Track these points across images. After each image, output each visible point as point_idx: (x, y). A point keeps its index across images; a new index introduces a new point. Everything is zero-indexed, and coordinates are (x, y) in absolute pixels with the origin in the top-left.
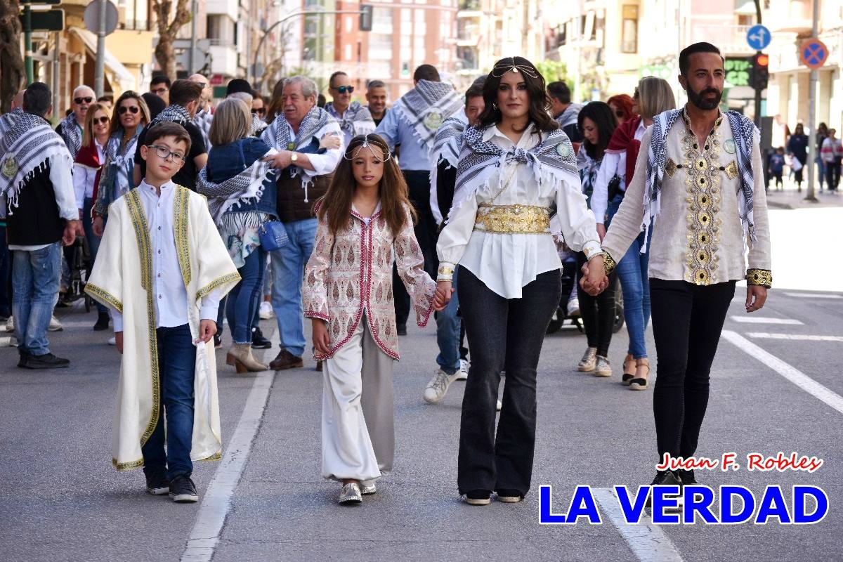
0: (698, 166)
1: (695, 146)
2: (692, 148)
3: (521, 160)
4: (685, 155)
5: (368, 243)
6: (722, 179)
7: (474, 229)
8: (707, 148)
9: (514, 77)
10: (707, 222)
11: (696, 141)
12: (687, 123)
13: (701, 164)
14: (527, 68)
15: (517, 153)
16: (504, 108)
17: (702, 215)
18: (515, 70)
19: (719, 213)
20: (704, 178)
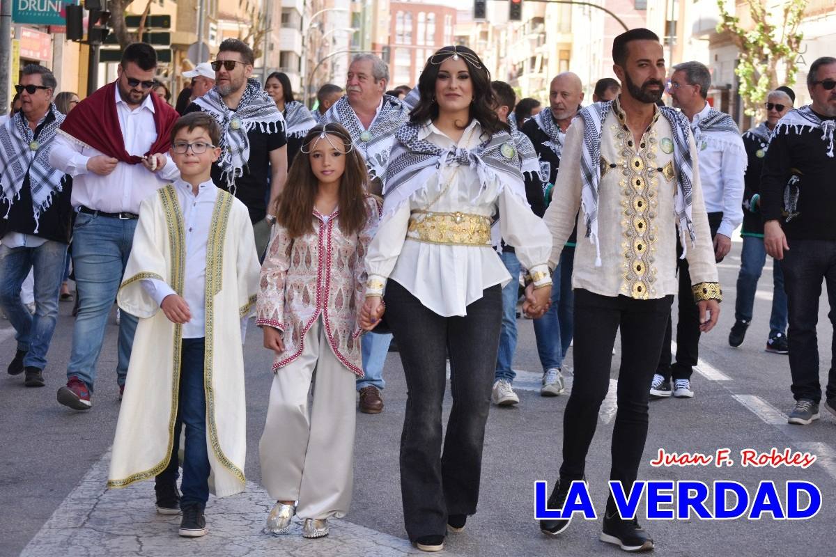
0: (633, 165)
1: (630, 144)
2: (626, 145)
3: (462, 161)
4: (619, 153)
5: (326, 244)
6: (660, 182)
7: (407, 237)
8: (643, 145)
9: (455, 64)
10: (643, 229)
11: (631, 138)
12: (621, 116)
13: (637, 164)
14: (470, 56)
15: (458, 154)
16: (441, 98)
17: (637, 221)
18: (456, 57)
19: (656, 219)
20: (640, 179)
